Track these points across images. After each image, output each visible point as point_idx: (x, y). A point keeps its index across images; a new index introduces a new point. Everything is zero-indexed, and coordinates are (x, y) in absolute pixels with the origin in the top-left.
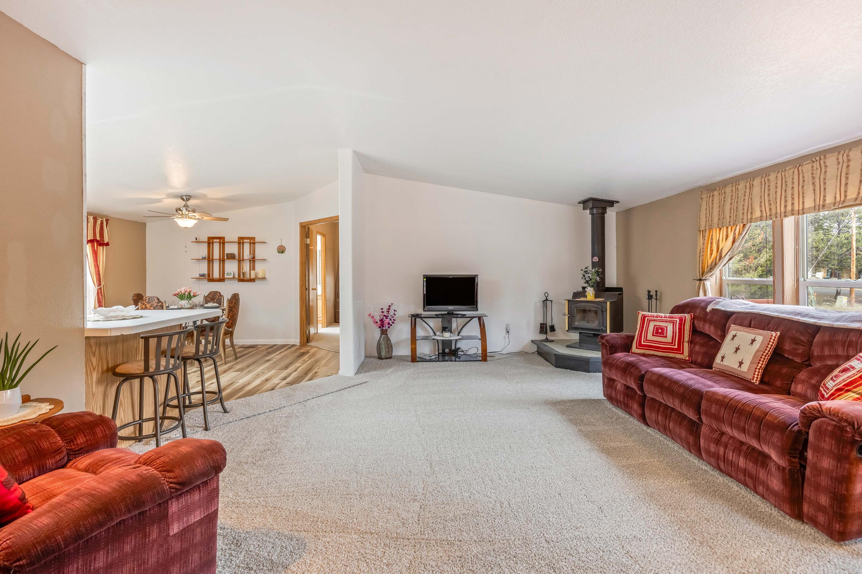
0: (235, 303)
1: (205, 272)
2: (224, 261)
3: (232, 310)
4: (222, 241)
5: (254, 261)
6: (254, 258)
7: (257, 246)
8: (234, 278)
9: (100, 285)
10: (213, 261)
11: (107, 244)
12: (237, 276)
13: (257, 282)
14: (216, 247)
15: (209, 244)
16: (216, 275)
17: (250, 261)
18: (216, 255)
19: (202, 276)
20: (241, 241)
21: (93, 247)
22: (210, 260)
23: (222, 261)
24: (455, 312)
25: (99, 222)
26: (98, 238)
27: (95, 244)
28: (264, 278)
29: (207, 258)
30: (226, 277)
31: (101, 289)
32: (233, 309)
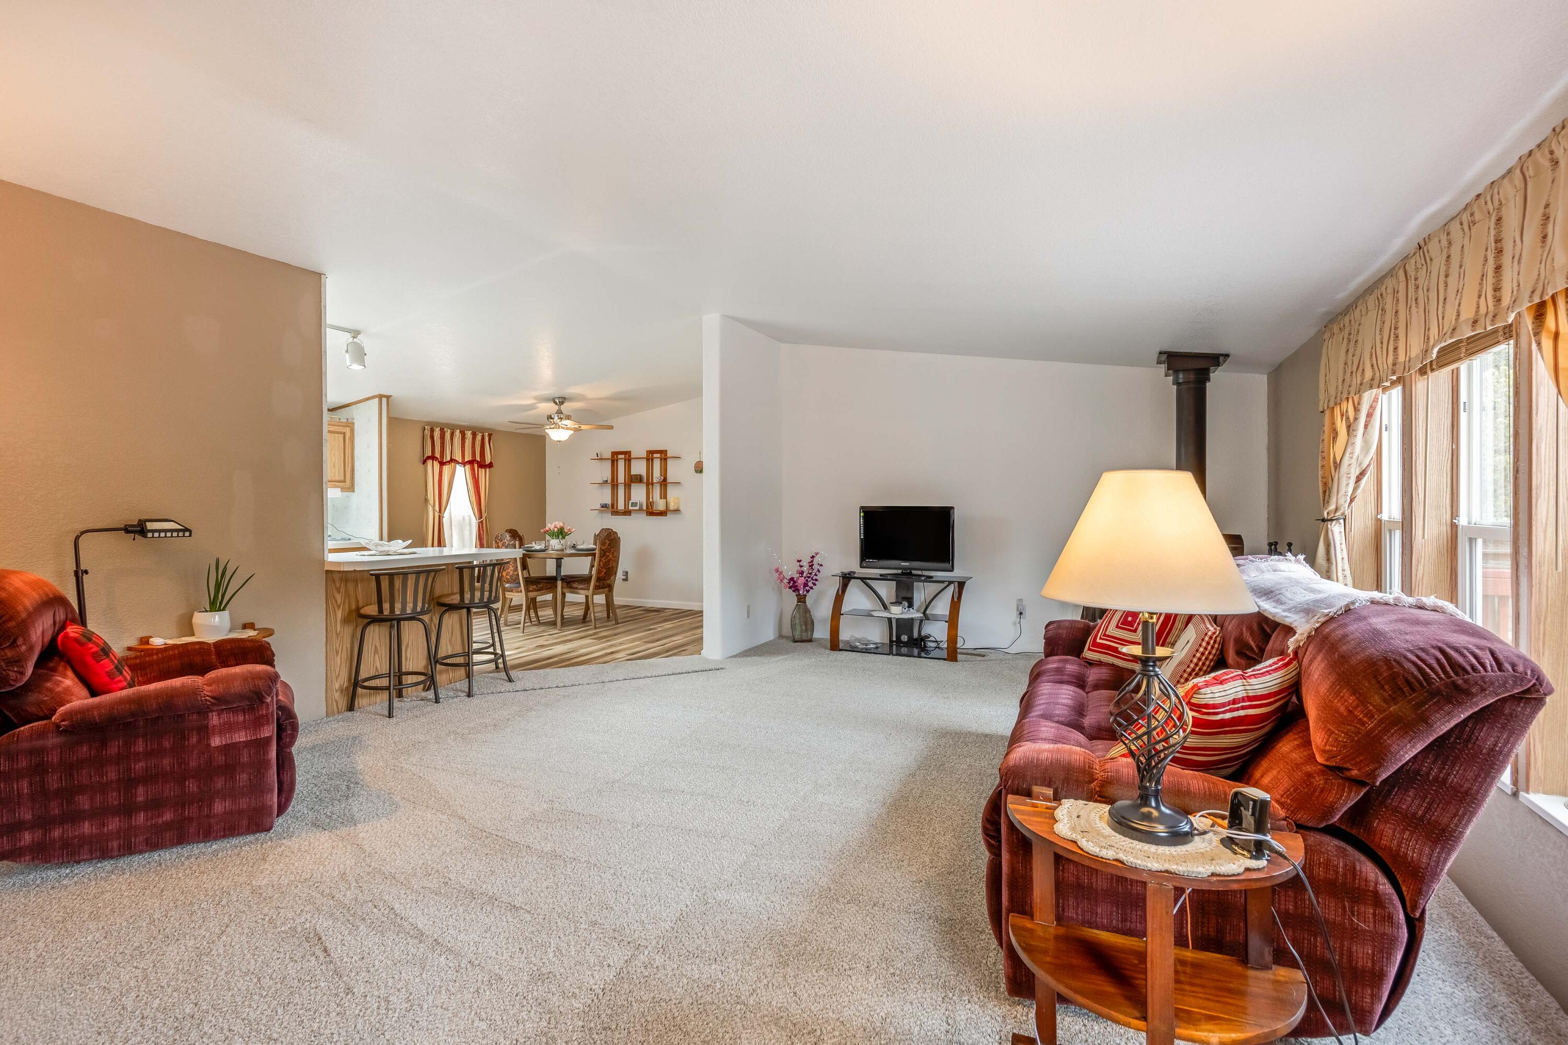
0: (609, 545)
1: (608, 501)
2: (630, 486)
3: (605, 555)
4: (628, 456)
5: (666, 486)
6: (665, 480)
7: (669, 462)
8: (641, 510)
9: (481, 517)
10: (617, 485)
11: (490, 465)
12: (645, 508)
13: (669, 516)
14: (621, 465)
15: (613, 461)
16: (621, 506)
17: (661, 485)
18: (621, 478)
19: (603, 507)
20: (650, 456)
21: (473, 469)
22: (614, 485)
23: (628, 486)
24: (914, 572)
25: (479, 437)
26: (478, 458)
27: (476, 466)
28: (677, 511)
29: (609, 481)
30: (630, 508)
31: (482, 522)
32: (607, 554)
